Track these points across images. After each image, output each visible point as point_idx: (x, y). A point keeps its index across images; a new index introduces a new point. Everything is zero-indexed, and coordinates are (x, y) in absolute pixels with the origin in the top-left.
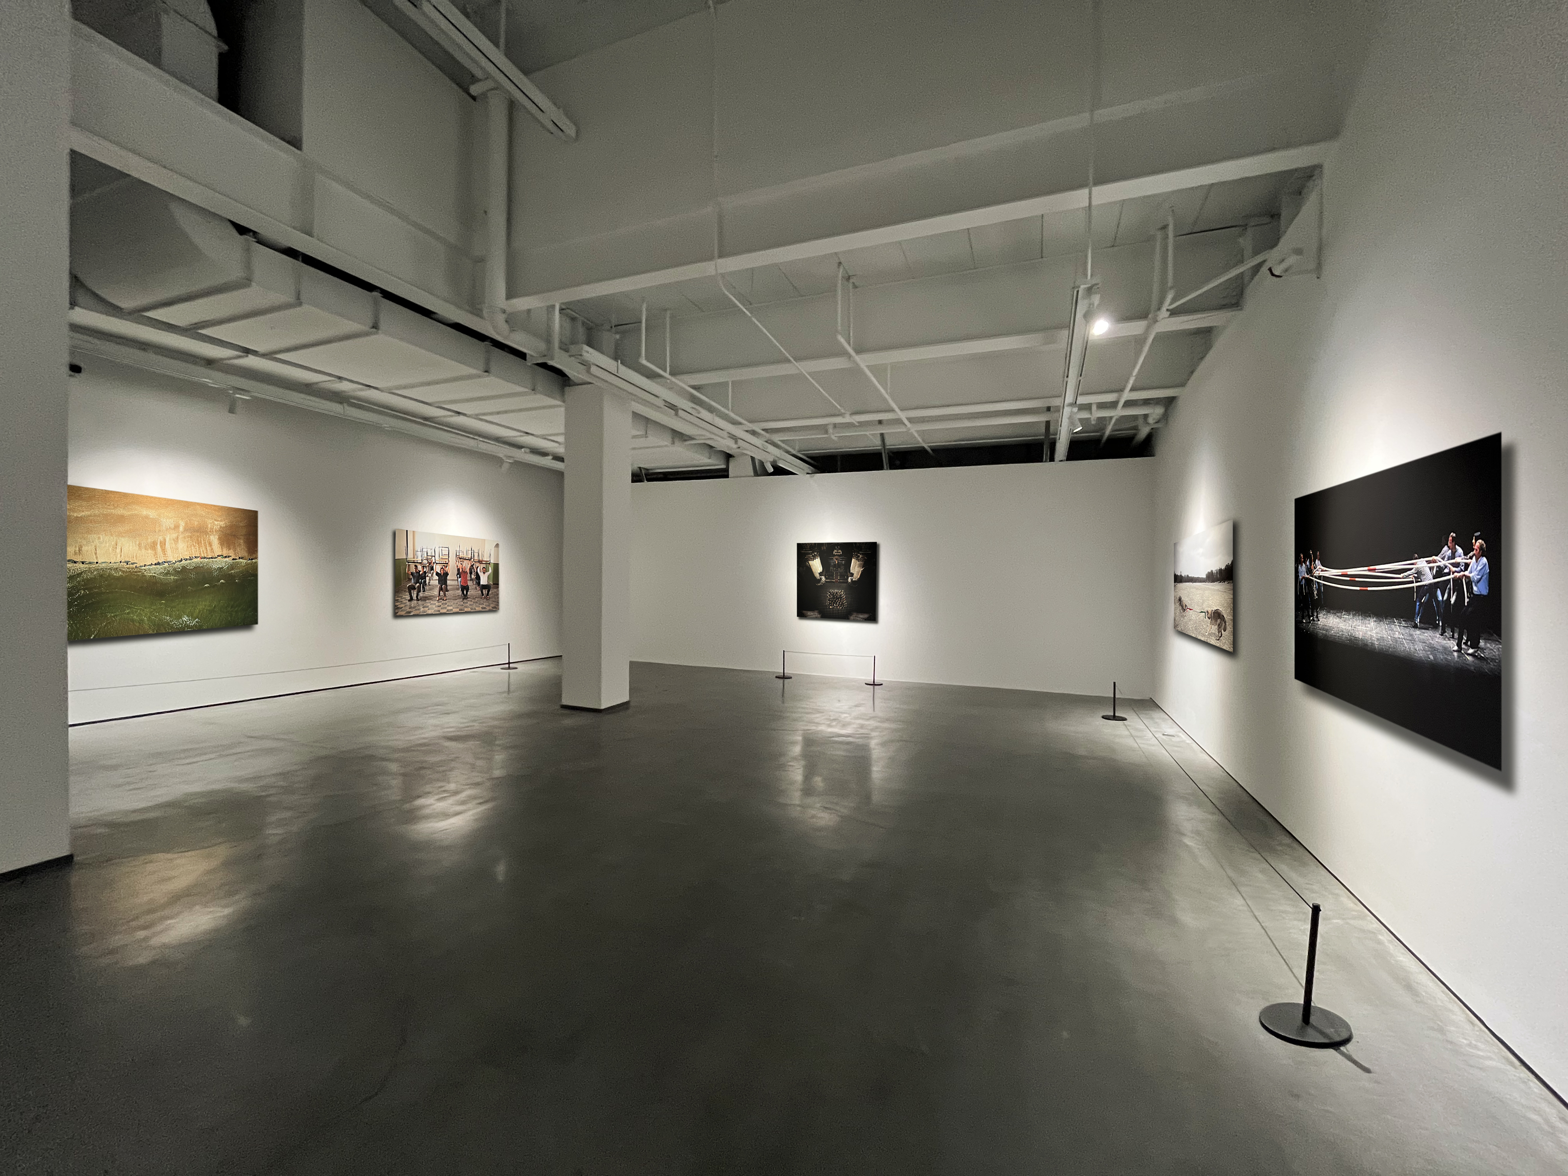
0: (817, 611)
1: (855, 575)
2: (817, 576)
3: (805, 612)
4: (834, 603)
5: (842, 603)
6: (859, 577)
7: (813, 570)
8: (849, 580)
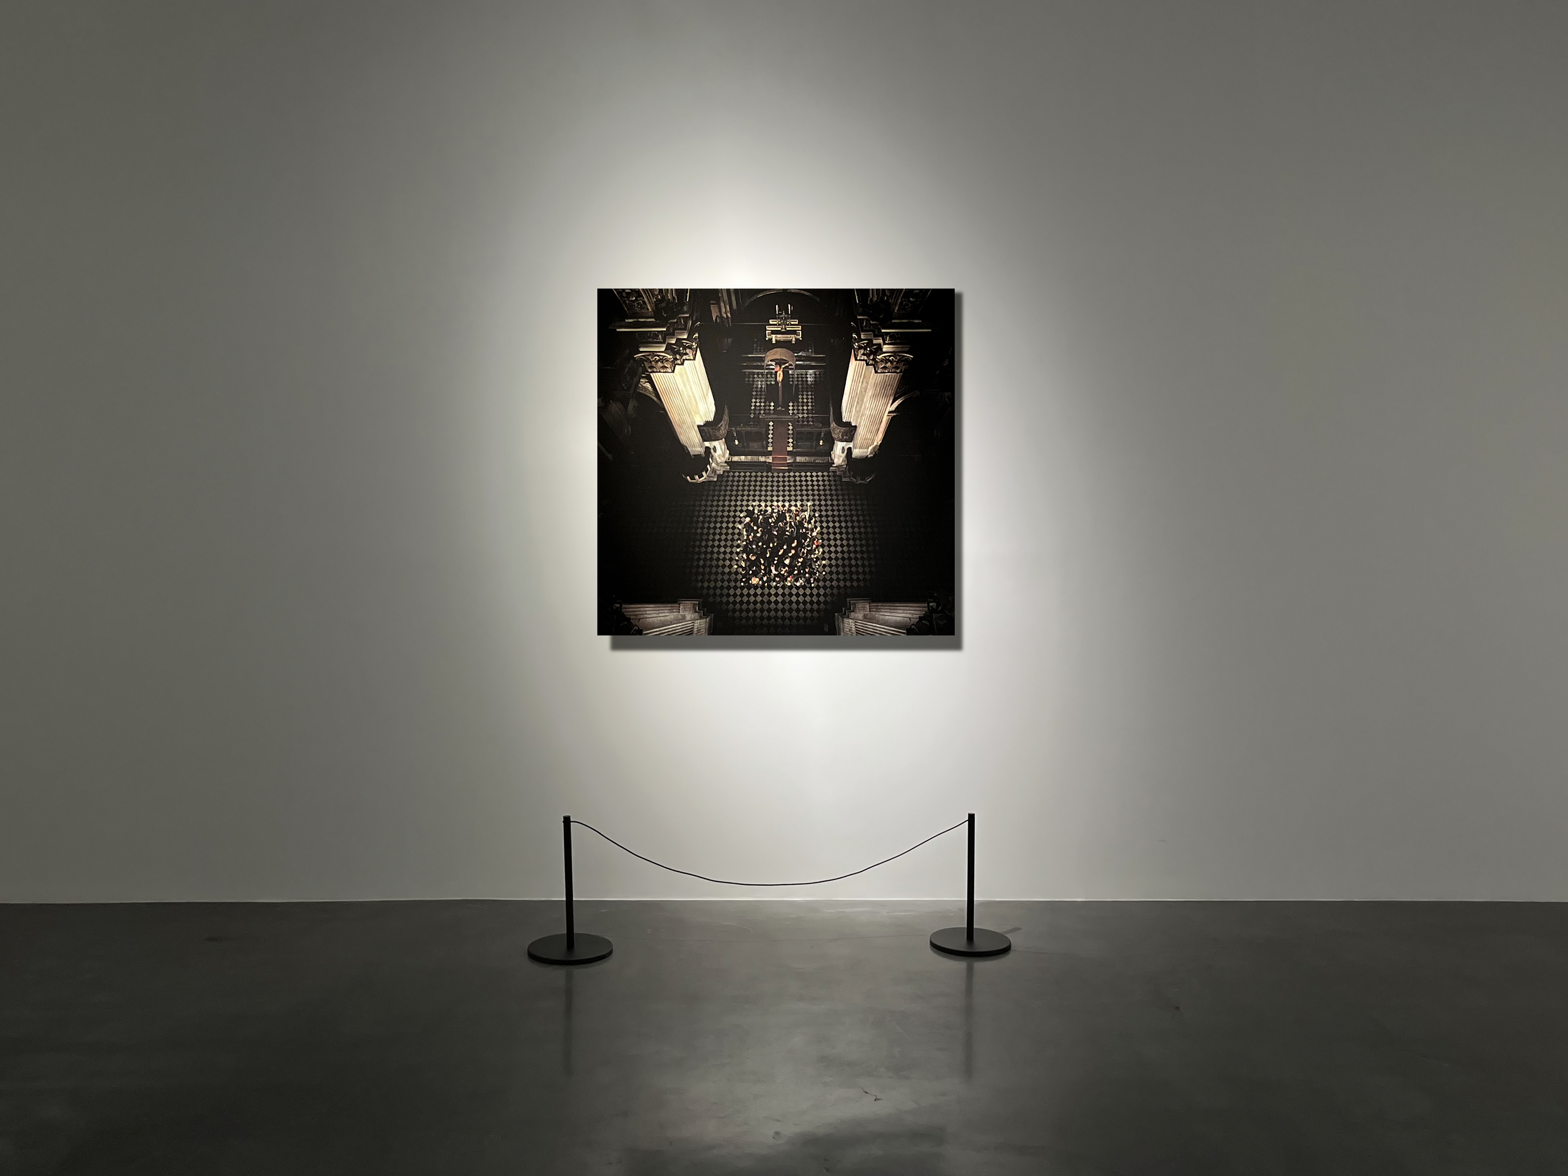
0: (689, 604)
1: (861, 433)
2: (692, 441)
3: (632, 610)
4: (769, 562)
5: (808, 563)
6: (878, 439)
7: (674, 416)
8: (838, 455)
